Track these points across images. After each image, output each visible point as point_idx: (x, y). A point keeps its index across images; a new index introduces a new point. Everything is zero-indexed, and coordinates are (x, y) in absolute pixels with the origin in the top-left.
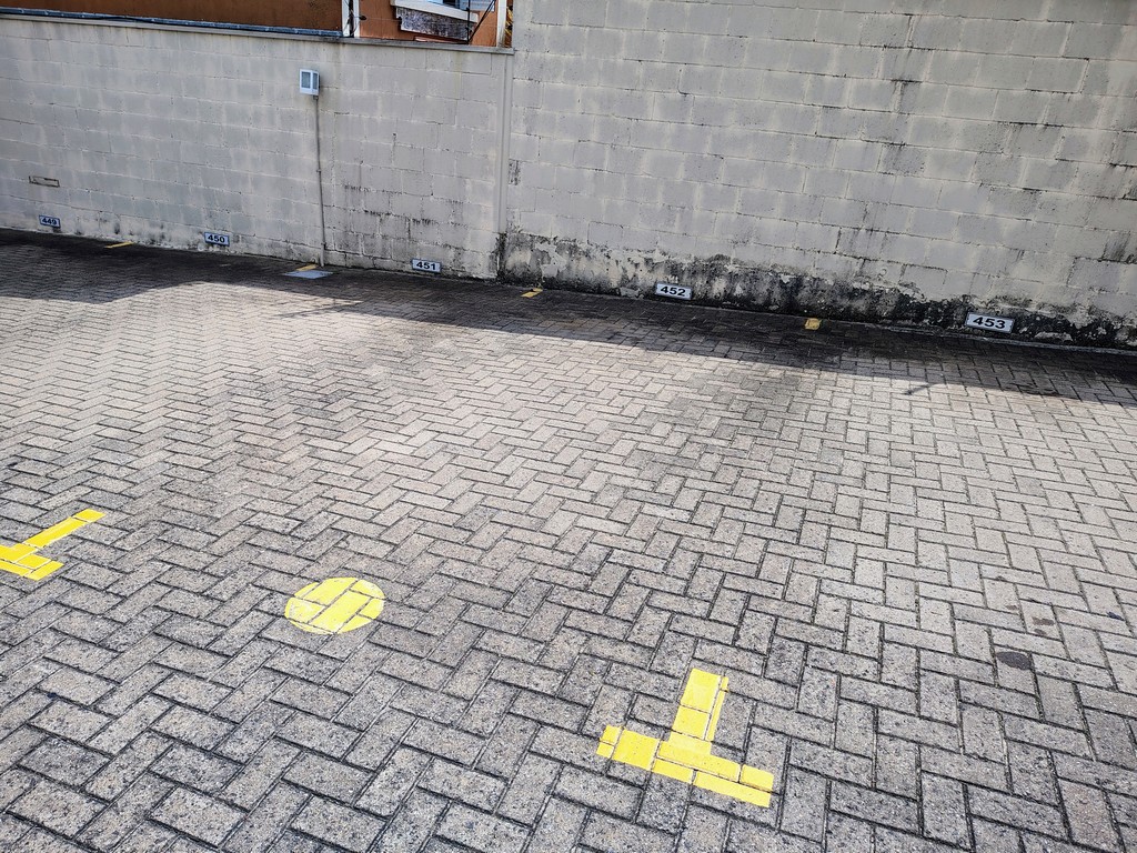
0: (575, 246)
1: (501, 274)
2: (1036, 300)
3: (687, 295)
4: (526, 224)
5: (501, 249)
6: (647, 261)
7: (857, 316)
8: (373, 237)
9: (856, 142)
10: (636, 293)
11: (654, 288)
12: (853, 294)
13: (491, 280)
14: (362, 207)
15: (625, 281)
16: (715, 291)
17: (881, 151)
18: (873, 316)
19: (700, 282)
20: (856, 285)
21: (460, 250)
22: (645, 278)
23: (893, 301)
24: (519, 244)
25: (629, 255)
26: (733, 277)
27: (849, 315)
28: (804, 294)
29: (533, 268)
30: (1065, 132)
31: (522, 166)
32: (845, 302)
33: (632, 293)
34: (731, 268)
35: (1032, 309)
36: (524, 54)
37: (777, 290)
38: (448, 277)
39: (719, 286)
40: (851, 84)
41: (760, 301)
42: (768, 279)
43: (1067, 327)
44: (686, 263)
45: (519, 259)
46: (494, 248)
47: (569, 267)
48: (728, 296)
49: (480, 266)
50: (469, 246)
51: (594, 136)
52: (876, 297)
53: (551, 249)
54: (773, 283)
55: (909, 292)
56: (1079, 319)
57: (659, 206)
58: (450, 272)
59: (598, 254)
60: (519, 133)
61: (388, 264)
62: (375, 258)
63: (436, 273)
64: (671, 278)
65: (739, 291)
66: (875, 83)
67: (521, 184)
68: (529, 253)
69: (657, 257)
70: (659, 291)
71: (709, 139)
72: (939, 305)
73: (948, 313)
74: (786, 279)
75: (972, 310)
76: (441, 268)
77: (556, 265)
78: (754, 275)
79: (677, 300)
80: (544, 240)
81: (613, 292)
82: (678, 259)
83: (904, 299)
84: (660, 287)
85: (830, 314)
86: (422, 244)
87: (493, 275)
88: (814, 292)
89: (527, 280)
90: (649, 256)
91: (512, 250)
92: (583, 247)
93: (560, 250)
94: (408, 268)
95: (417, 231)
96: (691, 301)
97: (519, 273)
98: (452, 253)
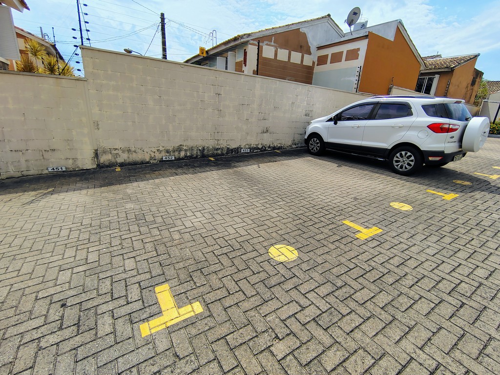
0: (130, 150)
1: (98, 165)
2: (252, 144)
3: (173, 159)
4: (106, 144)
5: (96, 155)
6: (158, 150)
7: (219, 155)
8: (19, 161)
9: (210, 110)
10: (156, 161)
11: (162, 158)
12: (217, 149)
13: (94, 169)
14: (8, 149)
15: (151, 158)
16: (182, 156)
17: (216, 112)
18: (223, 154)
19: (176, 154)
20: (217, 147)
21: (75, 160)
22: (158, 156)
23: (226, 149)
24: (104, 152)
25: (151, 149)
26: (186, 150)
27: (217, 155)
28: (206, 151)
29: (113, 160)
30: (251, 106)
31: (99, 123)
32: (216, 152)
33: (154, 161)
34: (185, 148)
35: (252, 146)
36: (92, 81)
37: (199, 152)
38: (71, 171)
39: (182, 154)
40: (206, 95)
41: (195, 156)
42: (196, 149)
43: (258, 149)
44: (171, 149)
45: (105, 159)
46: (93, 155)
47: (128, 157)
48: (186, 156)
49: (88, 164)
50: (79, 157)
51: (130, 111)
52: (222, 149)
53: (120, 152)
54: (197, 150)
55: (229, 147)
56: (260, 146)
57: (159, 132)
58: (71, 169)
59: (139, 151)
60: (96, 110)
61: (31, 172)
62: (22, 171)
63: (64, 171)
64: (167, 154)
65: (188, 154)
66: (212, 94)
67: (101, 130)
68: (110, 155)
69: (161, 148)
70: (164, 159)
71: (171, 110)
72: (235, 148)
73: (237, 150)
74: (200, 148)
75: (242, 148)
76: (66, 168)
77: (123, 158)
78: (192, 149)
79: (170, 161)
80: (116, 149)
81: (148, 163)
82: (168, 148)
83: (228, 148)
84: (164, 158)
85: (213, 156)
86: (53, 160)
87: (95, 166)
88: (208, 150)
89: (111, 165)
90: (158, 148)
91: (102, 155)
92: (133, 149)
93: (123, 151)
94: (46, 172)
95: (46, 155)
96: (175, 160)
97: (107, 163)
98: (71, 161)
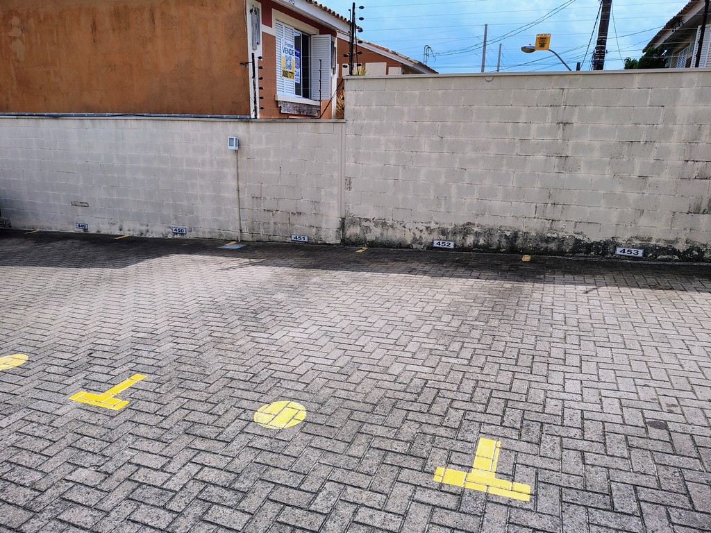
0: (385, 222)
1: (343, 240)
2: (655, 238)
3: (452, 246)
4: (356, 211)
5: (342, 226)
6: (427, 228)
7: (552, 253)
8: (268, 223)
9: (540, 157)
10: (422, 246)
11: (433, 243)
12: (548, 240)
13: (337, 244)
14: (262, 208)
15: (415, 240)
16: (468, 243)
17: (555, 161)
18: (561, 252)
19: (459, 238)
20: (549, 235)
21: (319, 228)
22: (426, 238)
23: (572, 243)
24: (353, 223)
25: (416, 225)
26: (477, 234)
27: (547, 252)
28: (519, 241)
29: (362, 236)
30: (656, 145)
31: (353, 180)
32: (544, 245)
33: (419, 246)
34: (476, 229)
35: (653, 242)
36: (351, 122)
37: (504, 240)
38: (312, 244)
39: (470, 240)
40: (534, 127)
41: (494, 247)
42: (498, 234)
43: (675, 252)
44: (450, 228)
45: (352, 231)
46: (339, 226)
47: (382, 234)
48: (476, 245)
49: (331, 236)
50: (324, 226)
51: (393, 162)
52: (561, 241)
53: (372, 225)
54: (501, 236)
55: (581, 238)
56: (681, 247)
57: (432, 197)
58: (314, 241)
59: (398, 226)
60: (350, 163)
61: (277, 238)
62: (270, 235)
63: (306, 242)
64: (442, 237)
65: (481, 242)
66: (547, 125)
67: (352, 190)
68: (359, 228)
69: (433, 226)
70: (435, 245)
71: (457, 160)
72: (599, 243)
73: (604, 248)
74: (508, 234)
75: (619, 245)
76: (308, 239)
77: (375, 234)
78: (489, 233)
79: (446, 249)
80: (367, 220)
81: (409, 247)
82: (445, 226)
83: (577, 241)
84: (436, 242)
85: (535, 252)
86: (297, 226)
87: (339, 241)
88: (525, 240)
89: (358, 243)
90: (428, 225)
91: (349, 227)
92: (390, 222)
93: (376, 225)
94: (289, 240)
95: (294, 219)
96: (454, 249)
97: (353, 239)
98: (314, 230)
